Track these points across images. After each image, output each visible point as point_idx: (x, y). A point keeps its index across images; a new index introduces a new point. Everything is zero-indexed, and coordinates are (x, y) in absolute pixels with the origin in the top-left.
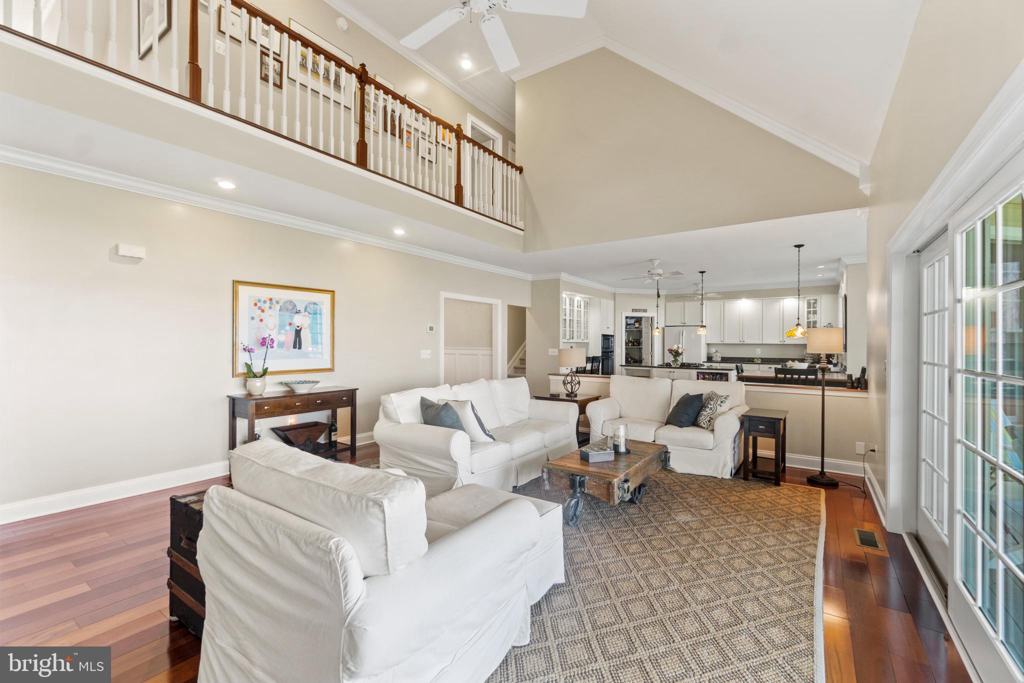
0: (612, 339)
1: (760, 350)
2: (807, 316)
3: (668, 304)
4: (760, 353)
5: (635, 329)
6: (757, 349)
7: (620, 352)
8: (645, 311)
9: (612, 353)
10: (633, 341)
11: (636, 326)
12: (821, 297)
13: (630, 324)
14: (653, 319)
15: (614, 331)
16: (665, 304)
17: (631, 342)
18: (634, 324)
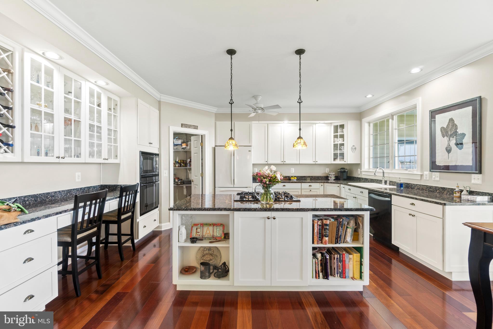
0: (157, 159)
1: (293, 169)
2: (334, 139)
3: (217, 123)
4: (293, 172)
5: (183, 150)
6: (292, 169)
7: (167, 175)
8: (196, 127)
9: (157, 177)
10: (179, 162)
11: (183, 147)
12: (347, 122)
13: (177, 145)
14: (203, 137)
15: (160, 149)
16: (216, 123)
17: (178, 162)
18: (181, 145)
